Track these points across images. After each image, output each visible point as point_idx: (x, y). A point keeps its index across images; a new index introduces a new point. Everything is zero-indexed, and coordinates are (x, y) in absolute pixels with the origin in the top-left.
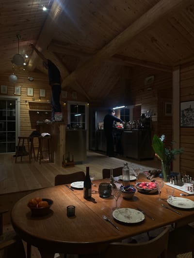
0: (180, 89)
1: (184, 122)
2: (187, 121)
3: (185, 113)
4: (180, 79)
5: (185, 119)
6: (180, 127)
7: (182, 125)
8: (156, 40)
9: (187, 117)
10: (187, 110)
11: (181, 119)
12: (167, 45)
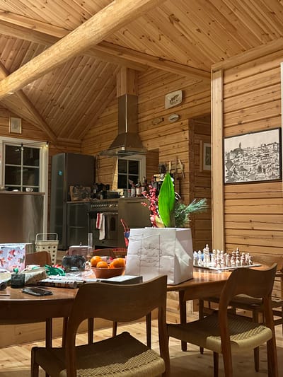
0: (224, 113)
1: (230, 174)
2: (235, 173)
3: (231, 157)
4: (223, 95)
5: (231, 169)
6: (224, 184)
7: (226, 180)
8: (178, 20)
9: (236, 166)
10: (236, 151)
11: (226, 169)
12: (199, 30)
